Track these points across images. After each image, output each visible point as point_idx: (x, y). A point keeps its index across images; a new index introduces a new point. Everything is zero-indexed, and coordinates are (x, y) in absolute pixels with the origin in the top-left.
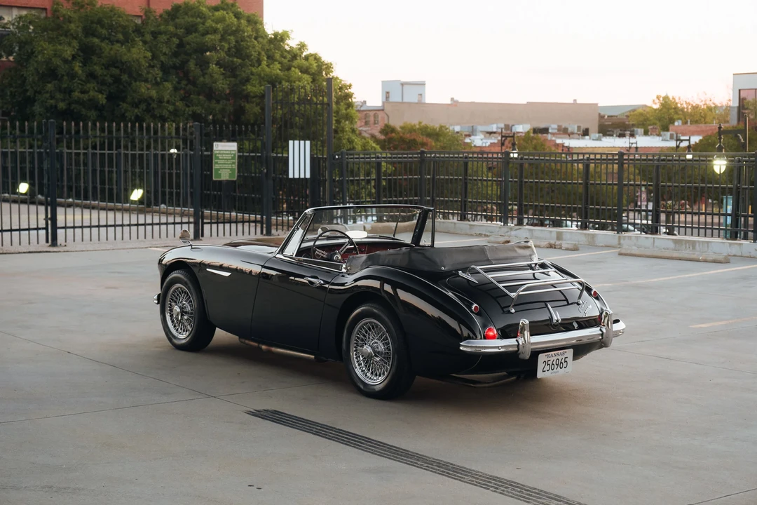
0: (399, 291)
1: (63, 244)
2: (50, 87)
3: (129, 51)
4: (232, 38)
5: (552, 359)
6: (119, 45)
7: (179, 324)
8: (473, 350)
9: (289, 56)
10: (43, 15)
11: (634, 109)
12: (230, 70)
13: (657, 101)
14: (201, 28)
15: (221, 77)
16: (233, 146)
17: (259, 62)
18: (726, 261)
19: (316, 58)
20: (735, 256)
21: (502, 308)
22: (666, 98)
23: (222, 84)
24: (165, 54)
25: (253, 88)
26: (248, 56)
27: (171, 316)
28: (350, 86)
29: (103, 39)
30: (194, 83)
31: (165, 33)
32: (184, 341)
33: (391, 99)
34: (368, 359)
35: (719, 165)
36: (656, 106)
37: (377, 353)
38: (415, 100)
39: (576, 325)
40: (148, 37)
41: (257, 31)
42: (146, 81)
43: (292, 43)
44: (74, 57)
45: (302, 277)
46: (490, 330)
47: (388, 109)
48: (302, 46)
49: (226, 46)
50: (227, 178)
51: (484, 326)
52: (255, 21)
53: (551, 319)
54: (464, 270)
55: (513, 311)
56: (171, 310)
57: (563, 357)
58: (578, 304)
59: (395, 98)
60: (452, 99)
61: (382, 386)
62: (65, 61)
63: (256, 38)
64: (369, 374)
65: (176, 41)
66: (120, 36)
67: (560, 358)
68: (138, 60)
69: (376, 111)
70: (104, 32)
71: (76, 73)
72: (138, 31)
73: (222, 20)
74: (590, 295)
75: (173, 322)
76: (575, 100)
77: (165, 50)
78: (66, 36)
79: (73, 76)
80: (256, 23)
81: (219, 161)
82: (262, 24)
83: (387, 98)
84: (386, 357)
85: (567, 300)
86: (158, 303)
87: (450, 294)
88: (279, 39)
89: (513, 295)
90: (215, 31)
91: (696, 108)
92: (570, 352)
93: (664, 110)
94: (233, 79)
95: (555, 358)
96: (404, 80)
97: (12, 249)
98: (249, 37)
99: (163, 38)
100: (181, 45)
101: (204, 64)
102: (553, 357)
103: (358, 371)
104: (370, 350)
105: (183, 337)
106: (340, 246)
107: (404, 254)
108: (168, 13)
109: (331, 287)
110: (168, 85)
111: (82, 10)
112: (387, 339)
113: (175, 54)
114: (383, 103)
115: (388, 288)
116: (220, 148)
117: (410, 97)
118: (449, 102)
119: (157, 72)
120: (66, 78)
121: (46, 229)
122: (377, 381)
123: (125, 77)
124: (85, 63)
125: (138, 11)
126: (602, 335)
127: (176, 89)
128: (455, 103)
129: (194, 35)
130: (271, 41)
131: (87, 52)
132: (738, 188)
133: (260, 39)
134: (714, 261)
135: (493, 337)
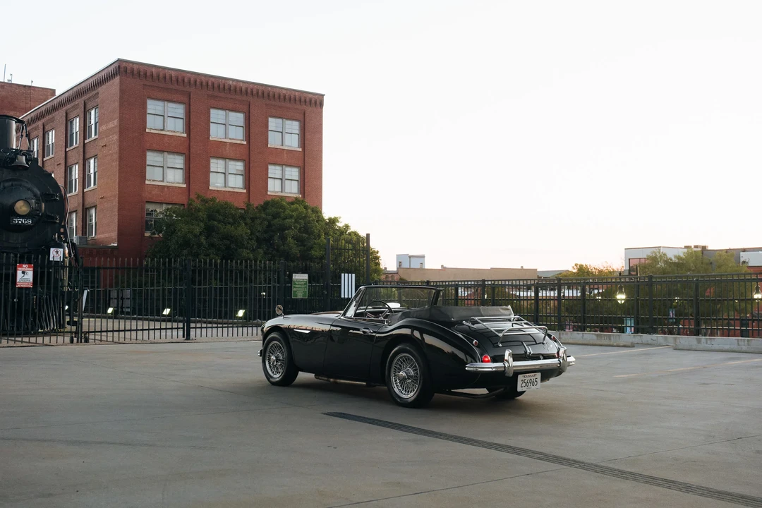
0: (425, 336)
1: (194, 338)
2: (185, 252)
3: (236, 229)
4: (302, 221)
5: (527, 379)
6: (230, 226)
7: (274, 367)
8: (475, 369)
9: (338, 233)
10: (182, 208)
11: (560, 273)
12: (300, 241)
13: (575, 267)
14: (282, 215)
15: (295, 246)
16: (305, 276)
17: (319, 236)
18: (632, 346)
19: (355, 233)
20: (638, 343)
21: (493, 344)
22: (581, 266)
23: (295, 250)
24: (259, 231)
25: (316, 253)
26: (312, 233)
27: (269, 363)
28: (377, 252)
29: (219, 221)
30: (278, 251)
31: (260, 218)
32: (278, 379)
33: (402, 267)
34: (403, 380)
35: (621, 297)
36: (575, 271)
37: (409, 377)
38: (418, 266)
39: (541, 357)
40: (249, 221)
41: (318, 217)
42: (246, 248)
43: (340, 224)
44: (201, 233)
45: (358, 330)
46: (486, 357)
47: (401, 273)
48: (347, 227)
49: (299, 226)
50: (302, 297)
51: (482, 355)
52: (317, 211)
53: (526, 352)
54: (467, 321)
55: (501, 345)
56: (269, 359)
57: (534, 378)
58: (543, 344)
59: (405, 265)
60: (442, 266)
61: (413, 398)
62: (195, 236)
63: (317, 221)
64: (404, 392)
65: (266, 223)
66: (231, 220)
67: (532, 378)
68: (242, 235)
69: (393, 274)
70: (221, 218)
71: (202, 243)
72: (242, 217)
73: (297, 209)
74: (551, 339)
75: (270, 367)
76: (522, 267)
77: (259, 229)
78: (196, 220)
79: (200, 245)
80: (317, 212)
81: (297, 286)
82: (321, 213)
83: (400, 266)
84: (415, 379)
85: (535, 341)
86: (261, 356)
87: (460, 335)
88: (333, 221)
89: (500, 335)
90: (291, 217)
91: (601, 272)
92: (539, 375)
93: (581, 273)
94: (302, 247)
95: (529, 378)
96: (411, 254)
97: (161, 341)
98: (313, 220)
99: (258, 221)
100: (269, 226)
101: (283, 238)
102: (528, 377)
103: (396, 390)
104: (404, 374)
105: (277, 377)
106: (382, 312)
107: (426, 310)
108: (262, 207)
109: (378, 335)
110: (261, 251)
111: (207, 204)
112: (415, 366)
113: (266, 232)
114: (398, 269)
115: (417, 334)
116: (297, 278)
117: (415, 265)
118: (440, 268)
119: (254, 243)
120: (195, 246)
121: (183, 328)
122: (410, 396)
123: (233, 246)
124: (207, 238)
125: (242, 205)
126: (560, 363)
127: (265, 253)
128: (444, 268)
129: (278, 219)
130: (327, 224)
131: (209, 231)
132: (638, 300)
133: (320, 222)
134: (624, 346)
135: (488, 361)
